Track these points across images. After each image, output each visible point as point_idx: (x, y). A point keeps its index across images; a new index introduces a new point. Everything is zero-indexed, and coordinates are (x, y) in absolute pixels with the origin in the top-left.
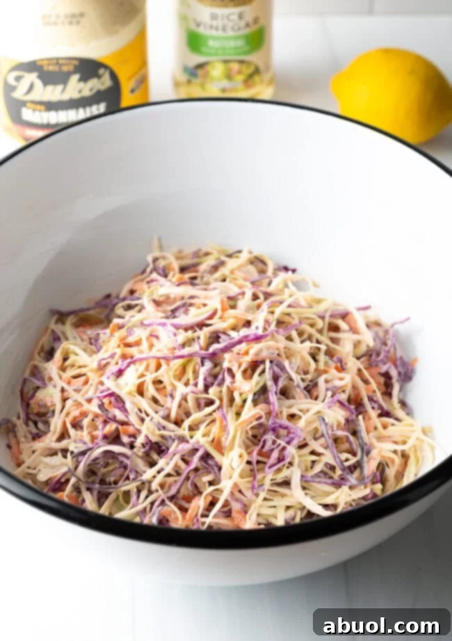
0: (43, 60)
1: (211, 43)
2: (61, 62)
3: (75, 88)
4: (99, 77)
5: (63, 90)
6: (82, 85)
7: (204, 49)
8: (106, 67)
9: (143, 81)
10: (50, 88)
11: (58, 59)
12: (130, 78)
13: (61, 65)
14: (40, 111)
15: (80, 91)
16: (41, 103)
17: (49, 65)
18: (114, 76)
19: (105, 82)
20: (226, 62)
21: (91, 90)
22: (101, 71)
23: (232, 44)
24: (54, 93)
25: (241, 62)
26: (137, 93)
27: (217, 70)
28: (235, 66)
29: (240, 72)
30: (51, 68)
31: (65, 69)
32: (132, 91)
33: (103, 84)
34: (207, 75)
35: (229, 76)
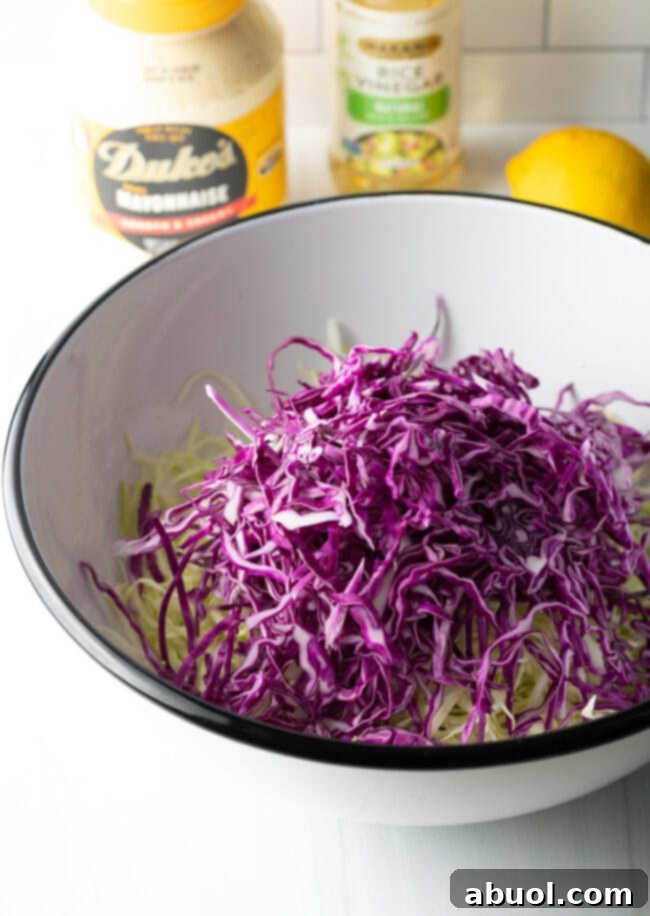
0: (143, 127)
1: (379, 107)
2: (168, 129)
3: (186, 165)
4: (218, 150)
5: (171, 168)
6: (195, 161)
7: (369, 116)
8: (227, 138)
9: (278, 157)
10: (154, 164)
11: (163, 127)
12: (259, 155)
13: (167, 134)
14: (141, 194)
15: (193, 169)
16: (141, 184)
17: (152, 133)
18: (238, 151)
19: (224, 159)
20: (398, 133)
21: (208, 167)
22: (221, 143)
23: (406, 108)
24: (159, 171)
25: (419, 133)
26: (269, 174)
27: (386, 144)
28: (410, 139)
29: (416, 147)
30: (156, 138)
31: (174, 139)
32: (263, 171)
33: (224, 160)
34: (372, 151)
35: (402, 152)
